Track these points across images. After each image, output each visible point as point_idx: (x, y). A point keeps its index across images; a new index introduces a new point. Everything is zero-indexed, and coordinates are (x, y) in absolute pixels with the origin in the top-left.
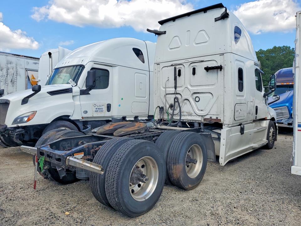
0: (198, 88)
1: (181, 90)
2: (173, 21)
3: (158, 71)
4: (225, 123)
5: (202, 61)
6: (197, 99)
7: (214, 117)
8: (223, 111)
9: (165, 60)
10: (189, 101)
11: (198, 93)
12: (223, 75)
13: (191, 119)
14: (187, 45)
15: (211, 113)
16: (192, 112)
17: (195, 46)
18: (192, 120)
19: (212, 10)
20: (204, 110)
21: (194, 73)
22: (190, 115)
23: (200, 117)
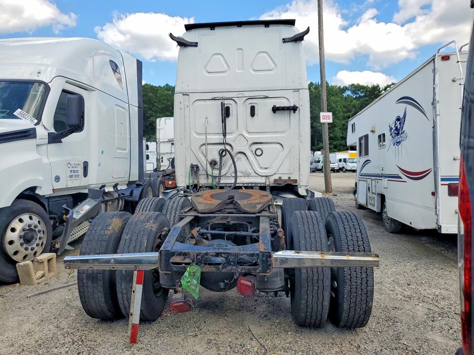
0: (259, 136)
1: (231, 138)
2: (211, 30)
3: (186, 106)
4: (301, 184)
5: (266, 97)
6: (259, 152)
7: (285, 177)
8: (298, 168)
9: (200, 89)
10: (246, 155)
11: (260, 143)
12: (297, 119)
13: (247, 182)
14: (238, 70)
15: (281, 171)
16: (251, 171)
17: (252, 73)
18: (251, 183)
19: (277, 25)
20: (269, 168)
21: (253, 114)
22: (248, 176)
23: (264, 178)
